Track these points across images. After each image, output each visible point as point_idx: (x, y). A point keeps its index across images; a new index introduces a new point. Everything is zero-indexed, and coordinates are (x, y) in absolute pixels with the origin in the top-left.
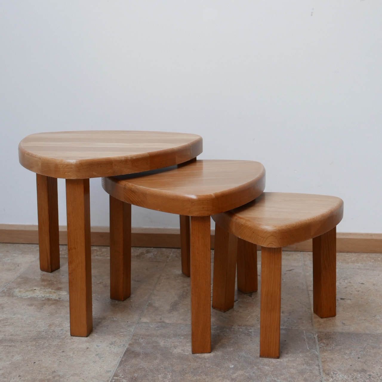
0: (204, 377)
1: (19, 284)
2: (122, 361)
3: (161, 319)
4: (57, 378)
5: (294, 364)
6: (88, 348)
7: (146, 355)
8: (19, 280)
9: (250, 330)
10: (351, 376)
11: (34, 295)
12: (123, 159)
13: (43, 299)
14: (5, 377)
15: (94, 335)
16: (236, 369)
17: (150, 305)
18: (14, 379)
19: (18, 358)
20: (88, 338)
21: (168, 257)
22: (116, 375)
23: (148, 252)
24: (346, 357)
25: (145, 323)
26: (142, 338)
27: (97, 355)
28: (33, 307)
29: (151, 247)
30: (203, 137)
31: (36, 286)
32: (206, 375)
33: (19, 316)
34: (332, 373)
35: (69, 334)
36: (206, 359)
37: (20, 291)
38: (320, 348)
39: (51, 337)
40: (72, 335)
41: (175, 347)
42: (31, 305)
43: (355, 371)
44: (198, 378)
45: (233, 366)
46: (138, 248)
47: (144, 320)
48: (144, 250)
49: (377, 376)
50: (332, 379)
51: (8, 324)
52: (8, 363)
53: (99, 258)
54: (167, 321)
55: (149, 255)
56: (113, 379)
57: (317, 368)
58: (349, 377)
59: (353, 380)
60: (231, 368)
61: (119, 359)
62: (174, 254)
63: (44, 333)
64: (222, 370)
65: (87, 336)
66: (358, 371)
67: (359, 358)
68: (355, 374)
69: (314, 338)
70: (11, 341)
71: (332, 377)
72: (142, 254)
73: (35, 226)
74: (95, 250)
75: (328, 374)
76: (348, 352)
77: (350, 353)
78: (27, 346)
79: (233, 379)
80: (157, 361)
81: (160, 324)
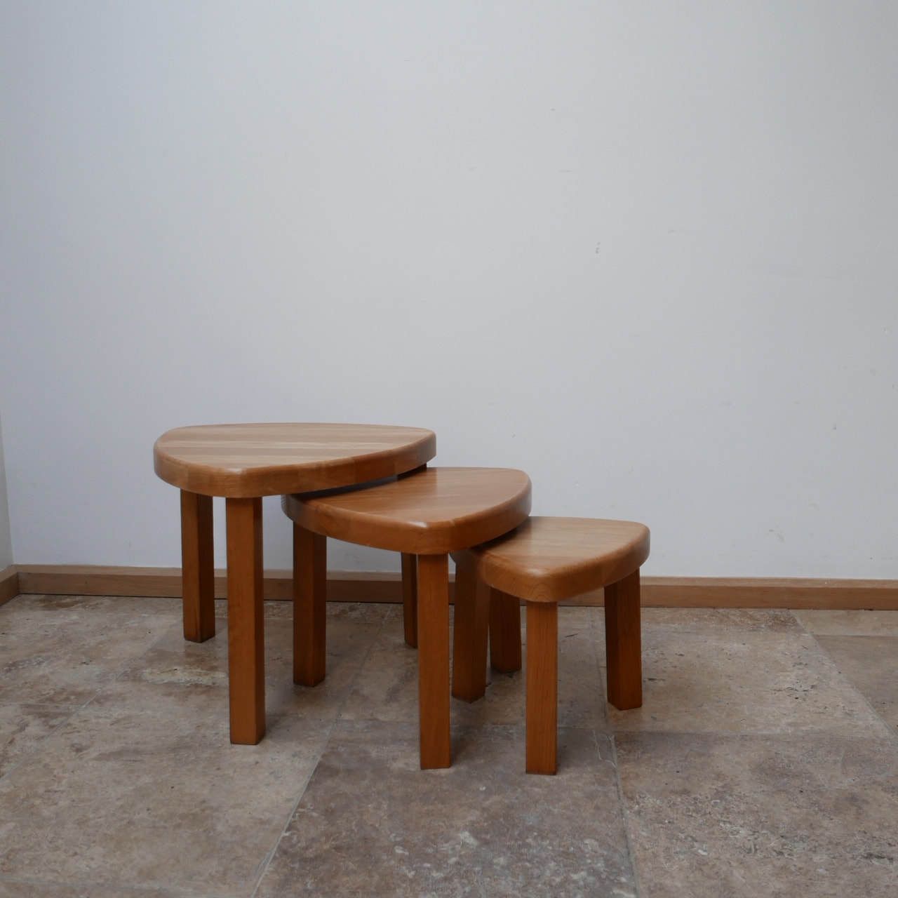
0: (440, 806)
1: (151, 662)
2: (310, 783)
3: (372, 715)
4: (207, 812)
5: (580, 784)
6: (257, 763)
7: (349, 772)
8: (151, 654)
9: (511, 731)
10: (666, 801)
11: (174, 679)
12: (314, 467)
13: (188, 685)
14: (125, 812)
15: (268, 742)
16: (489, 793)
17: (356, 692)
18: (139, 814)
19: (146, 780)
20: (258, 746)
21: (383, 617)
22: (301, 805)
23: (352, 609)
24: (658, 771)
25: (347, 721)
26: (343, 746)
27: (272, 773)
28: (172, 698)
29: (357, 602)
30: (436, 433)
31: (179, 664)
32: (443, 803)
33: (149, 712)
34: (638, 797)
35: (228, 740)
36: (442, 778)
37: (151, 673)
38: (619, 757)
39: (200, 745)
40: (234, 741)
41: (394, 759)
42: (170, 694)
43: (672, 792)
44: (431, 807)
45: (484, 788)
46: (337, 603)
47: (346, 716)
48: (346, 606)
49: (706, 800)
50: (637, 806)
51: (133, 724)
52: (131, 788)
53: (277, 619)
54: (381, 718)
55: (354, 614)
56: (295, 812)
57: (614, 788)
58: (663, 802)
59: (670, 807)
60: (482, 792)
61: (306, 780)
62: (393, 613)
63: (188, 740)
64: (467, 795)
65: (256, 744)
66: (677, 793)
67: (678, 772)
68: (673, 797)
69: (610, 741)
70: (137, 752)
71: (638, 803)
72: (343, 611)
73: (177, 569)
74: (272, 607)
75: (632, 799)
76: (661, 762)
77: (665, 764)
78: (162, 761)
79: (484, 810)
80: (366, 782)
81: (370, 723)
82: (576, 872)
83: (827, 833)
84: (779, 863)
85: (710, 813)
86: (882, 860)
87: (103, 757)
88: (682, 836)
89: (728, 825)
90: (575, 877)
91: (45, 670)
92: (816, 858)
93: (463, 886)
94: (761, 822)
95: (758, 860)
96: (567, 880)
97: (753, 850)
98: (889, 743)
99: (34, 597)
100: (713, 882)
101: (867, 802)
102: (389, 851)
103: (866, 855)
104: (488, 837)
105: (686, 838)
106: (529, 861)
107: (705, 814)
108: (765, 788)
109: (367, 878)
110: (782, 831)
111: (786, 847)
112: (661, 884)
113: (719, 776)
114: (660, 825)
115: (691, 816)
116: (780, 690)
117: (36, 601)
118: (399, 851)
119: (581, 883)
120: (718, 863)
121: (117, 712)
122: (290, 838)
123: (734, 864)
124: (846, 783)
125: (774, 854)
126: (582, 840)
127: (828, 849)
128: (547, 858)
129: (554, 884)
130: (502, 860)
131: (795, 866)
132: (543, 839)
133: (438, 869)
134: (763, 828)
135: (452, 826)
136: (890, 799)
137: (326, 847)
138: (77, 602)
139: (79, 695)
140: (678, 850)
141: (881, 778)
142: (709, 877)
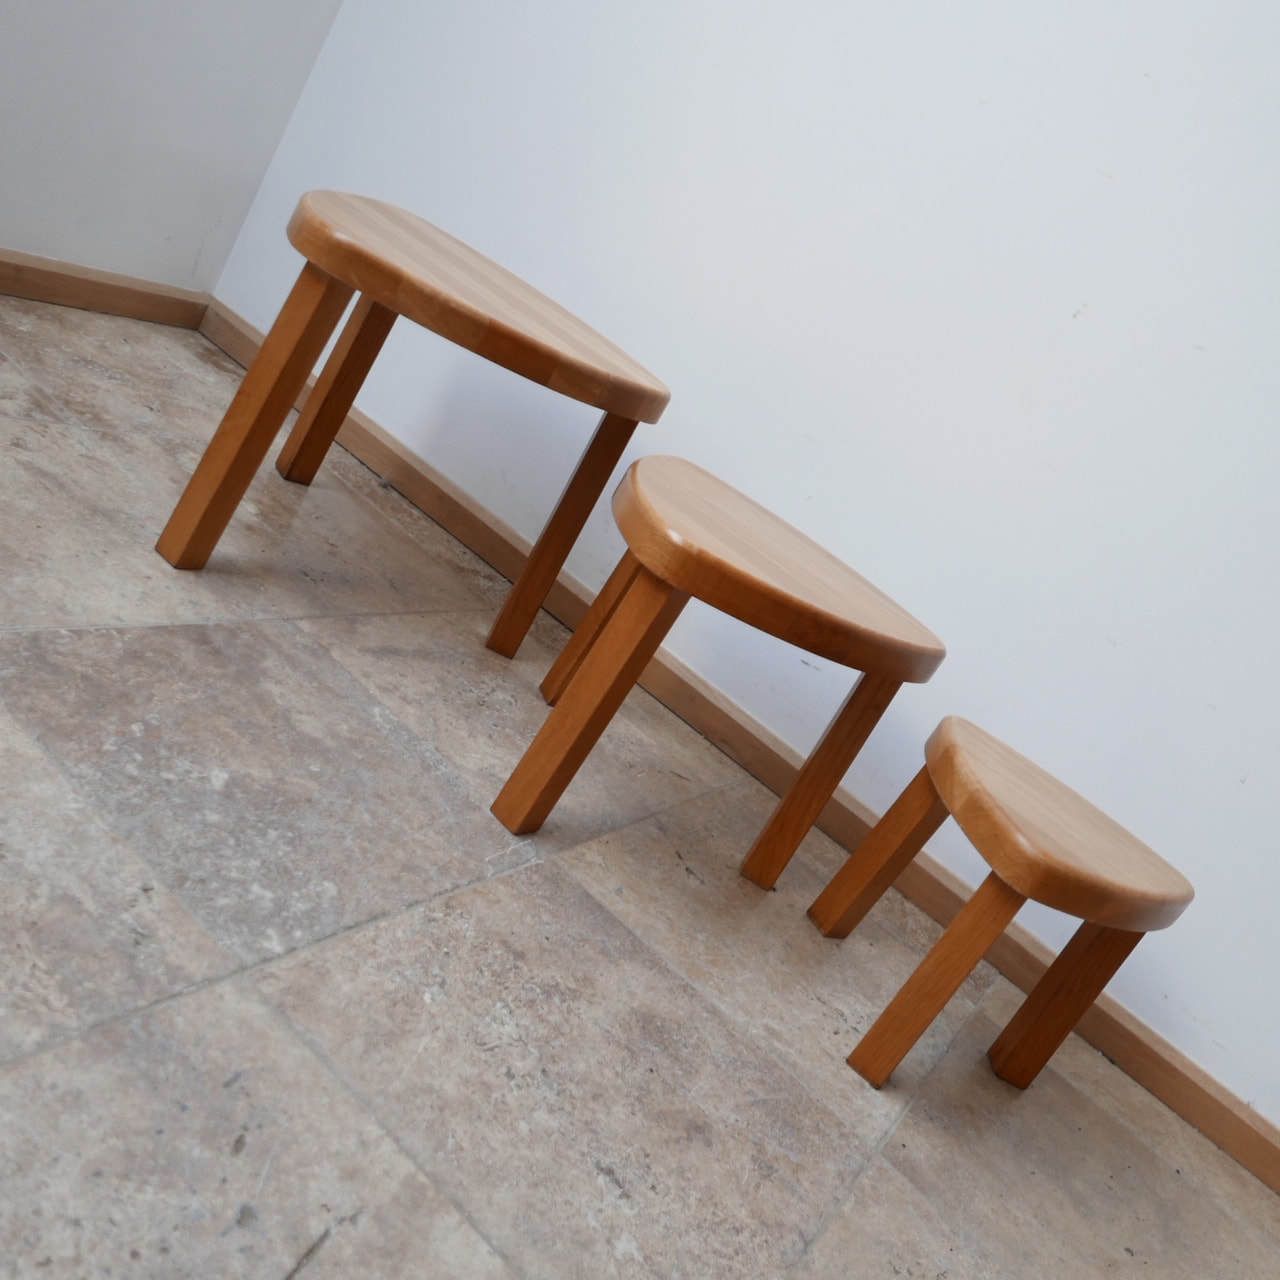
0: (245, 741)
3: (331, 644)
4: (32, 563)
6: (148, 578)
7: (216, 652)
10: (481, 940)
15: (190, 576)
16: (314, 776)
17: (353, 621)
19: (29, 505)
20: (176, 570)
22: (121, 631)
23: (489, 578)
24: (528, 919)
25: (297, 628)
26: (252, 635)
27: (145, 593)
32: (253, 742)
33: (131, 476)
34: (458, 911)
38: (511, 876)
41: (279, 683)
43: (504, 943)
44: (234, 734)
45: (316, 770)
47: (305, 625)
48: (488, 570)
49: (527, 978)
50: (441, 915)
51: (99, 470)
54: (335, 653)
55: (484, 583)
56: (107, 630)
57: (448, 885)
58: (476, 938)
59: (475, 946)
60: (308, 770)
61: (166, 622)
64: (290, 758)
65: (176, 567)
66: (508, 947)
67: (547, 939)
68: (496, 945)
70: (62, 486)
71: (447, 915)
72: (476, 573)
74: (411, 515)
75: (448, 906)
76: (546, 918)
77: (547, 924)
78: (69, 508)
79: (281, 780)
80: (217, 671)
81: (316, 646)
82: (263, 887)
83: (601, 1116)
84: (489, 1077)
85: (506, 988)
86: (612, 1186)
87: (28, 466)
88: (436, 971)
89: (505, 1011)
90: (256, 888)
91: (104, 384)
92: (541, 1115)
93: (139, 795)
94: (547, 1042)
95: (472, 1055)
96: (242, 883)
97: (485, 1047)
98: (857, 1143)
99: (205, 342)
100: (385, 1020)
101: (709, 1144)
102: (126, 720)
103: (603, 1166)
104: (240, 795)
105: (436, 976)
106: (238, 839)
107: (500, 984)
108: (617, 1032)
109: (65, 714)
110: (553, 1068)
111: (529, 1079)
112: (328, 971)
113: (587, 981)
114: (433, 946)
115: (481, 971)
116: (824, 1003)
117: (202, 345)
118: (136, 728)
119: (251, 897)
120: (424, 1017)
121: (105, 452)
122: (62, 637)
123: (440, 1033)
124: (722, 1113)
125: (504, 1070)
126: (325, 879)
127: (572, 1124)
128: (260, 855)
129: (223, 872)
130: (213, 818)
131: (503, 1096)
132: (291, 842)
133: (141, 767)
134: (540, 1048)
135: (222, 761)
136: (743, 1168)
137: (79, 668)
138: (235, 373)
139: (97, 418)
140: (408, 973)
141: (771, 1147)
142: (391, 1016)
